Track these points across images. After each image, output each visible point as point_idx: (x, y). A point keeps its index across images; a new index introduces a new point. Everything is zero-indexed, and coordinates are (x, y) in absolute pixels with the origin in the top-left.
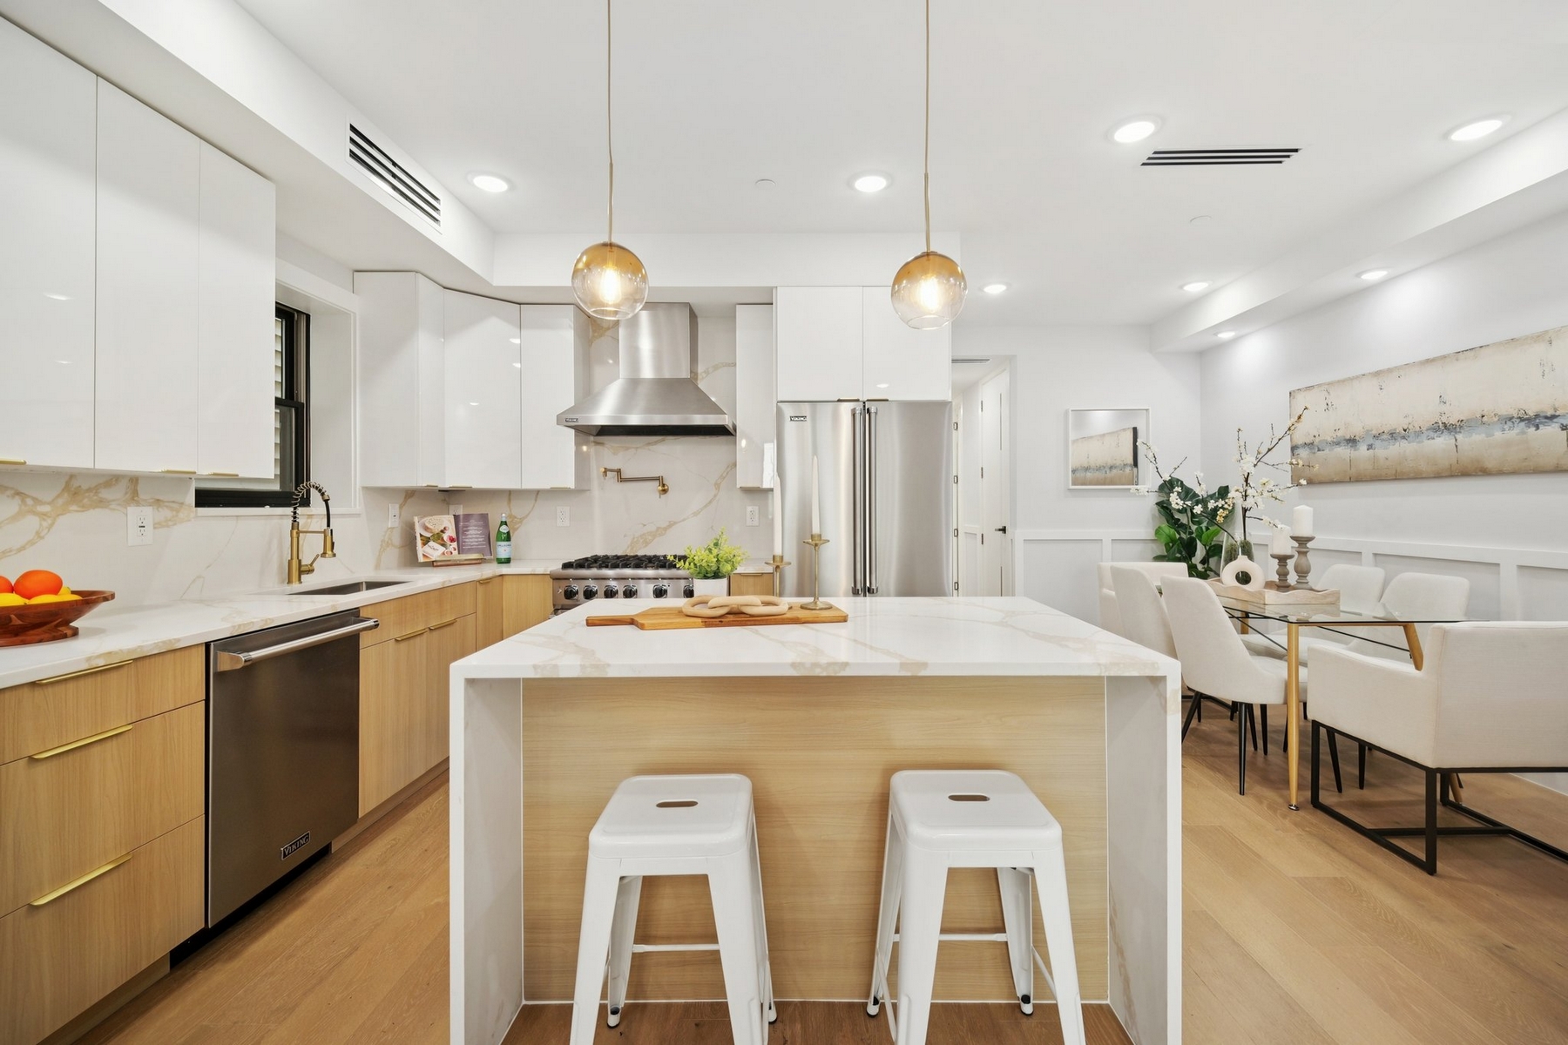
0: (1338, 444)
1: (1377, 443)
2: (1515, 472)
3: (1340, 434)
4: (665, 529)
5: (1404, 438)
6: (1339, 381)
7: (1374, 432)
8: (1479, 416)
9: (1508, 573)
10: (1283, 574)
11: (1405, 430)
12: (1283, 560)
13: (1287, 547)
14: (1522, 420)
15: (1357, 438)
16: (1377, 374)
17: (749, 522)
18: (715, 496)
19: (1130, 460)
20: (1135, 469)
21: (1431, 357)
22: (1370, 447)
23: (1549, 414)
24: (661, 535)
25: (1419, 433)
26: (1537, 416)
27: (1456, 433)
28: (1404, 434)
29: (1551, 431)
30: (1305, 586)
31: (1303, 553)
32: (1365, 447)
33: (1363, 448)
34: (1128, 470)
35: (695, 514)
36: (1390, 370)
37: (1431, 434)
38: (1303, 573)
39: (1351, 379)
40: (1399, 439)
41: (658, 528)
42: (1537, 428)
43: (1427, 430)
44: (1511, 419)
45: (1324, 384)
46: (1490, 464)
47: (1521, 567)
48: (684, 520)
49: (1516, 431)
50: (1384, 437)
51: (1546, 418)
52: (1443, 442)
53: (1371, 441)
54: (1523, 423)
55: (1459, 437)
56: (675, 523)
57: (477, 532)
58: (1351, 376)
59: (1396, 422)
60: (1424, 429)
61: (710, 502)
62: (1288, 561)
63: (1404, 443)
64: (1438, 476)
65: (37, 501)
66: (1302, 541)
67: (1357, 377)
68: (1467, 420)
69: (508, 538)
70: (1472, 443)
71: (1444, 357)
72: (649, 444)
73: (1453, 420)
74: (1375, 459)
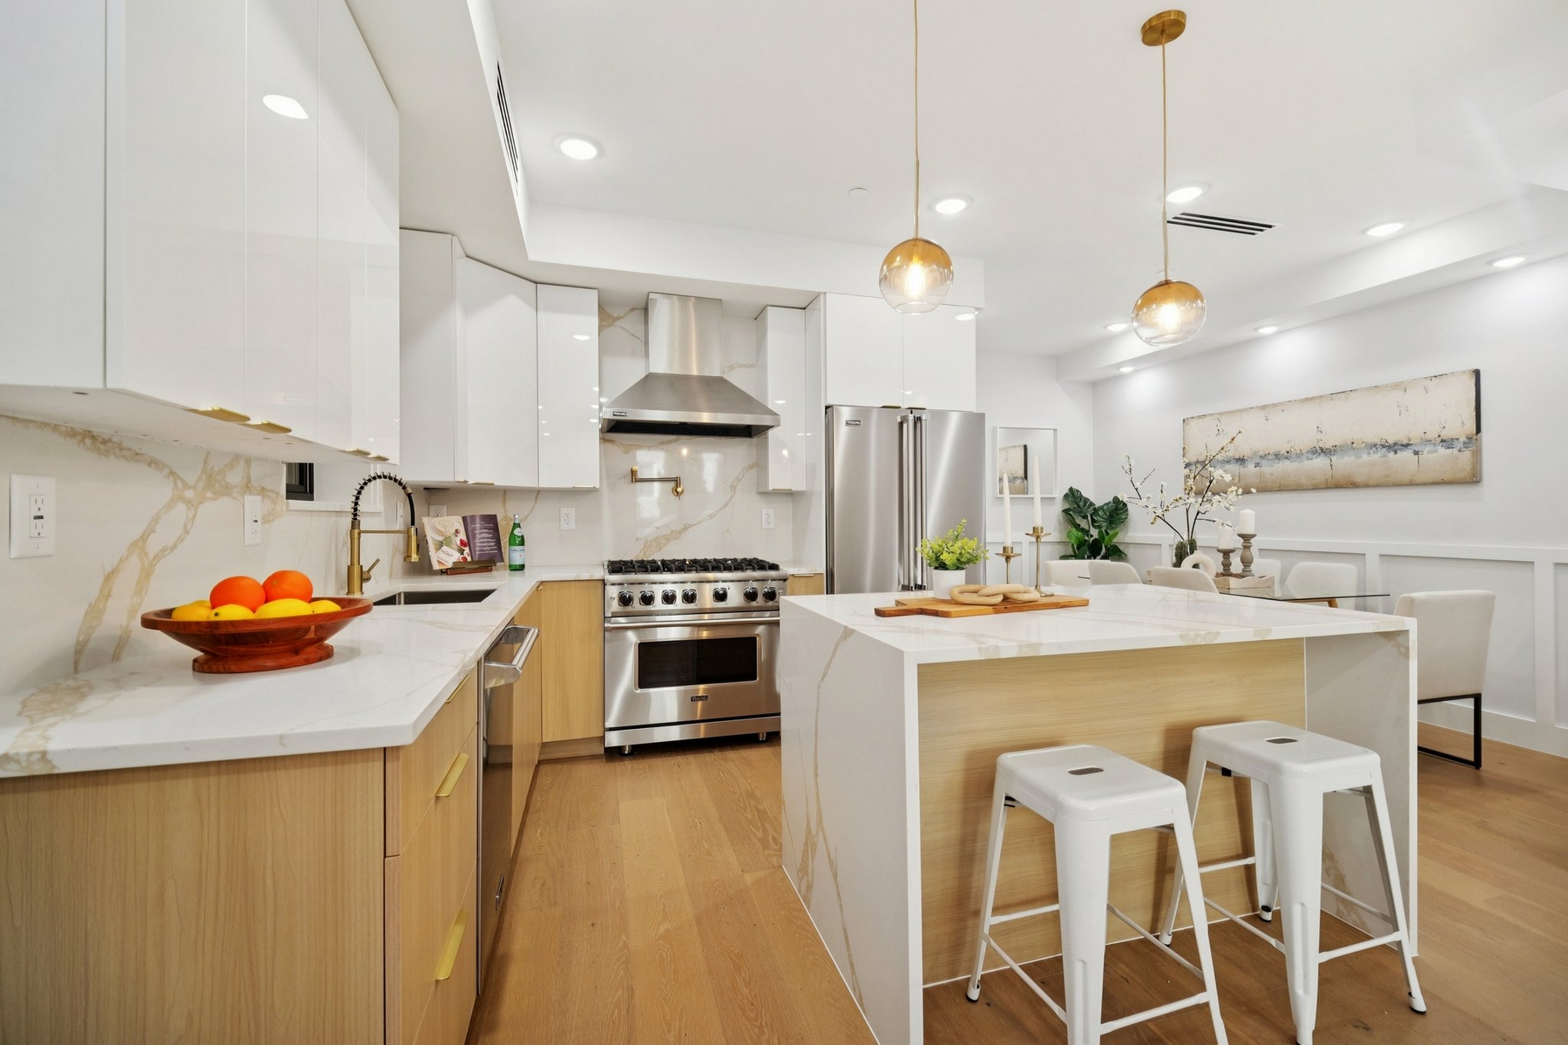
0: (1228, 462)
1: (1264, 462)
2: (1378, 486)
3: (1230, 454)
4: (680, 532)
5: (1287, 458)
6: (1229, 412)
7: (1260, 453)
8: (1349, 442)
9: (1373, 561)
10: (1226, 565)
11: (1288, 453)
12: (1226, 553)
13: (1232, 541)
14: (1383, 446)
15: (1246, 458)
16: (1264, 407)
17: (765, 526)
18: (731, 498)
19: (1021, 473)
20: (1025, 482)
21: (1307, 397)
22: (1257, 465)
23: (1404, 443)
24: (675, 538)
25: (1299, 455)
26: (1395, 444)
27: (1331, 455)
28: (1288, 456)
29: (1406, 455)
30: (1249, 573)
31: (1247, 547)
32: (1253, 465)
33: (1250, 467)
34: (1018, 482)
35: (711, 517)
36: (1274, 405)
37: (1310, 456)
38: (1246, 562)
39: (1241, 411)
40: (1283, 459)
41: (672, 531)
42: (1396, 453)
43: (1307, 453)
44: (1375, 445)
45: (1216, 414)
46: (1358, 479)
47: (1381, 556)
48: (700, 523)
49: (1379, 454)
50: (1270, 457)
51: (1403, 445)
52: (1320, 462)
53: (1258, 460)
54: (1384, 449)
55: (1334, 458)
56: (690, 526)
57: (488, 535)
58: (1239, 408)
59: (1279, 446)
60: (1304, 452)
61: (726, 505)
62: (1231, 554)
63: (1287, 462)
64: (1316, 488)
65: (186, 486)
66: (1246, 538)
67: (1246, 409)
68: (1340, 446)
69: (522, 543)
70: (1344, 464)
71: (1321, 397)
72: (662, 443)
73: (1328, 445)
74: (1261, 474)
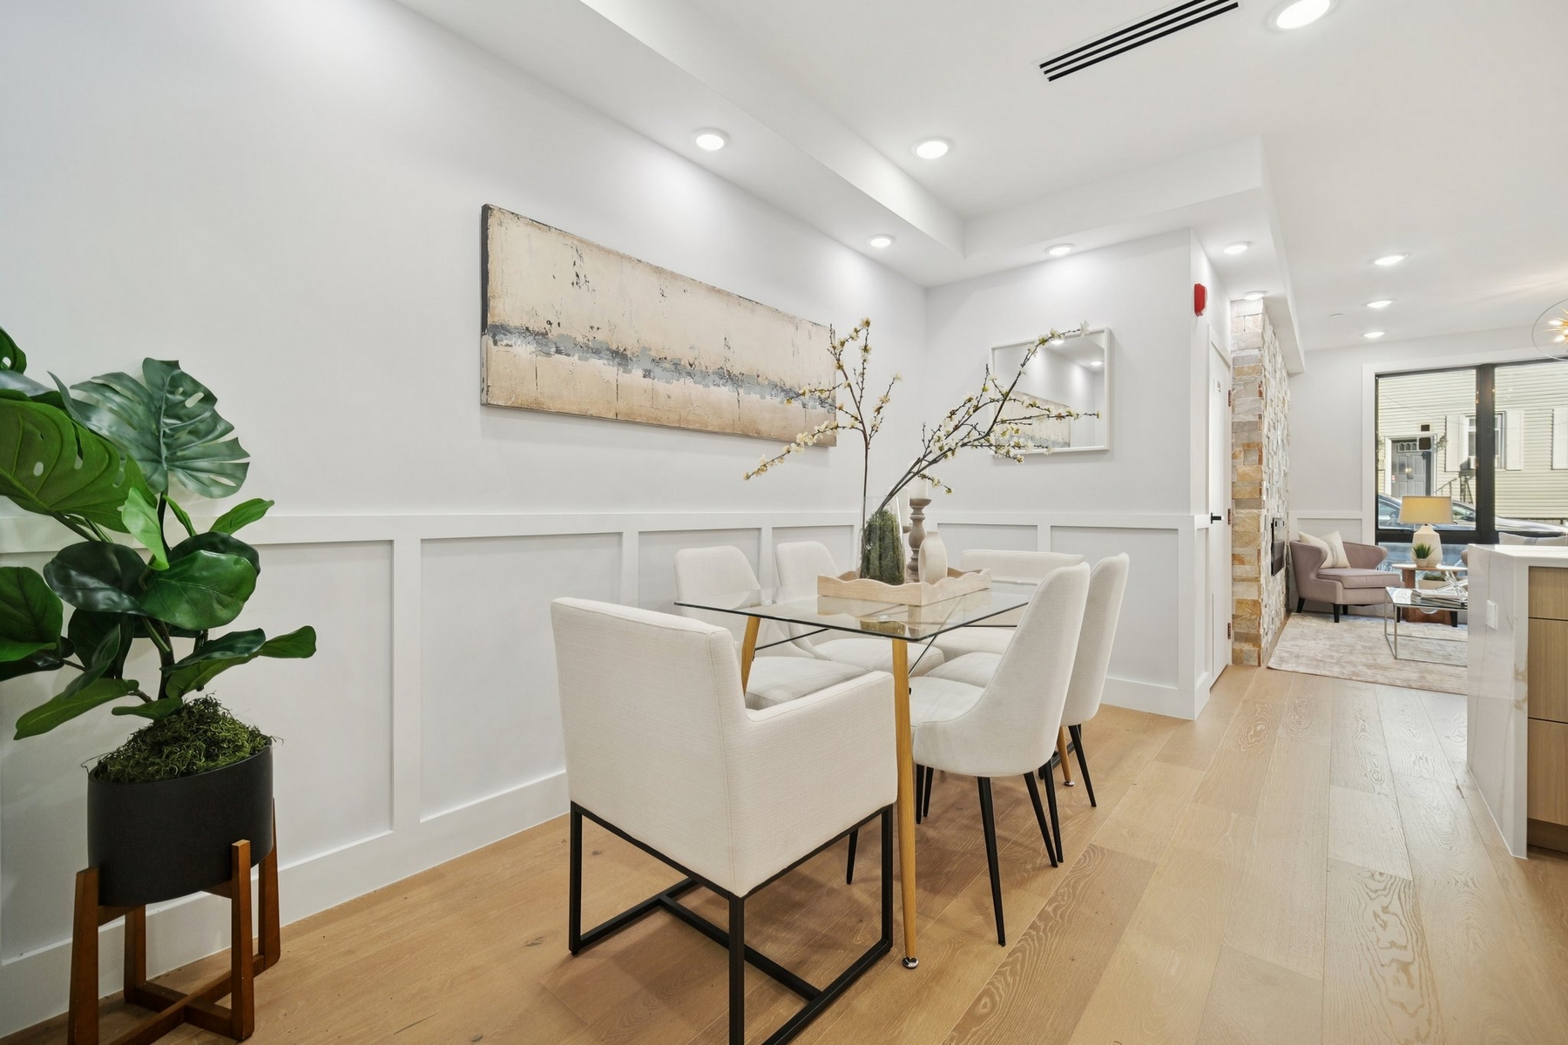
0: (596, 352)
1: (657, 371)
3: (600, 336)
5: (689, 374)
6: (596, 246)
7: (653, 354)
8: (755, 374)
11: (691, 365)
14: (781, 389)
15: (628, 353)
16: (655, 270)
21: (718, 286)
22: (647, 374)
25: (705, 375)
26: (790, 390)
27: (738, 386)
28: (680, 369)
29: (797, 406)
32: (640, 373)
33: (638, 373)
37: (717, 380)
39: (622, 257)
40: (684, 374)
43: (714, 373)
45: (573, 237)
46: (764, 428)
49: (779, 399)
50: (667, 365)
51: (794, 393)
53: (649, 366)
54: (782, 394)
55: (741, 391)
58: (617, 250)
59: (678, 349)
60: (711, 371)
64: (721, 432)
68: (747, 375)
71: (729, 294)
73: (736, 371)
74: (654, 395)
